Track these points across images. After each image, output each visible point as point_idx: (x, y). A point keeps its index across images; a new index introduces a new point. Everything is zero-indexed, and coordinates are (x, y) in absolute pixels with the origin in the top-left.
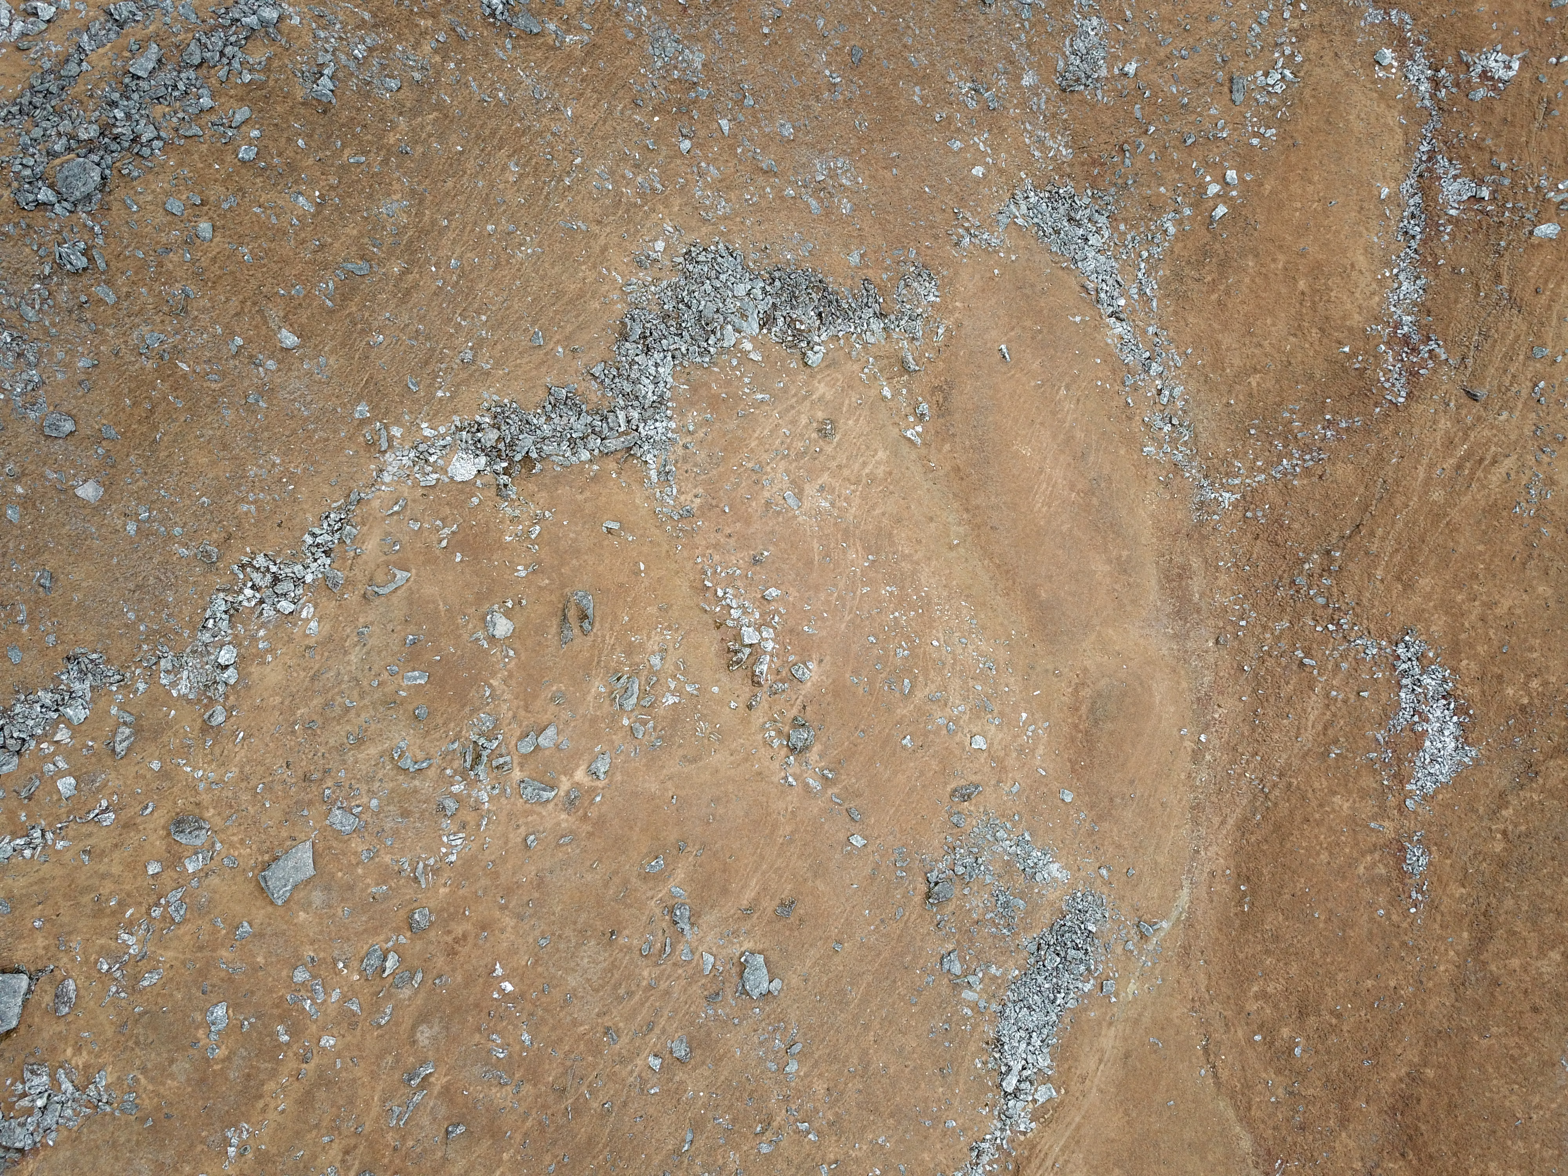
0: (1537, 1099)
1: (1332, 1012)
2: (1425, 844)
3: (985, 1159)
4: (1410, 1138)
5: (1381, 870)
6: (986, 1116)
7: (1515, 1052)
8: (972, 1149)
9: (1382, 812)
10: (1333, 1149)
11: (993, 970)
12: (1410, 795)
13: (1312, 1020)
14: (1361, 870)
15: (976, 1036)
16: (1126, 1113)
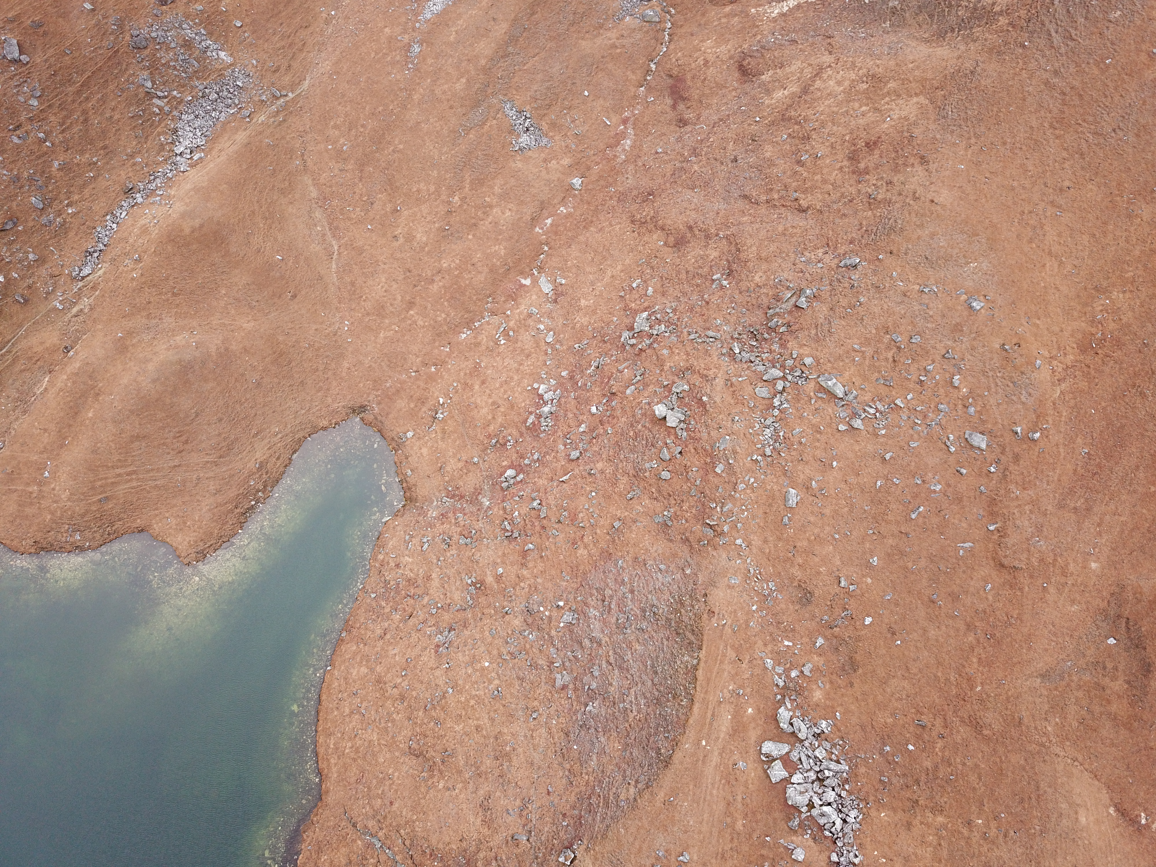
0: (445, 149)
1: (363, 126)
2: (421, 43)
3: (158, 180)
4: (389, 180)
5: (398, 58)
6: (161, 162)
7: (438, 129)
8: (150, 175)
9: (405, 31)
10: (354, 193)
11: (175, 93)
12: (418, 21)
13: (353, 132)
14: (389, 58)
15: (163, 125)
16: (240, 166)
